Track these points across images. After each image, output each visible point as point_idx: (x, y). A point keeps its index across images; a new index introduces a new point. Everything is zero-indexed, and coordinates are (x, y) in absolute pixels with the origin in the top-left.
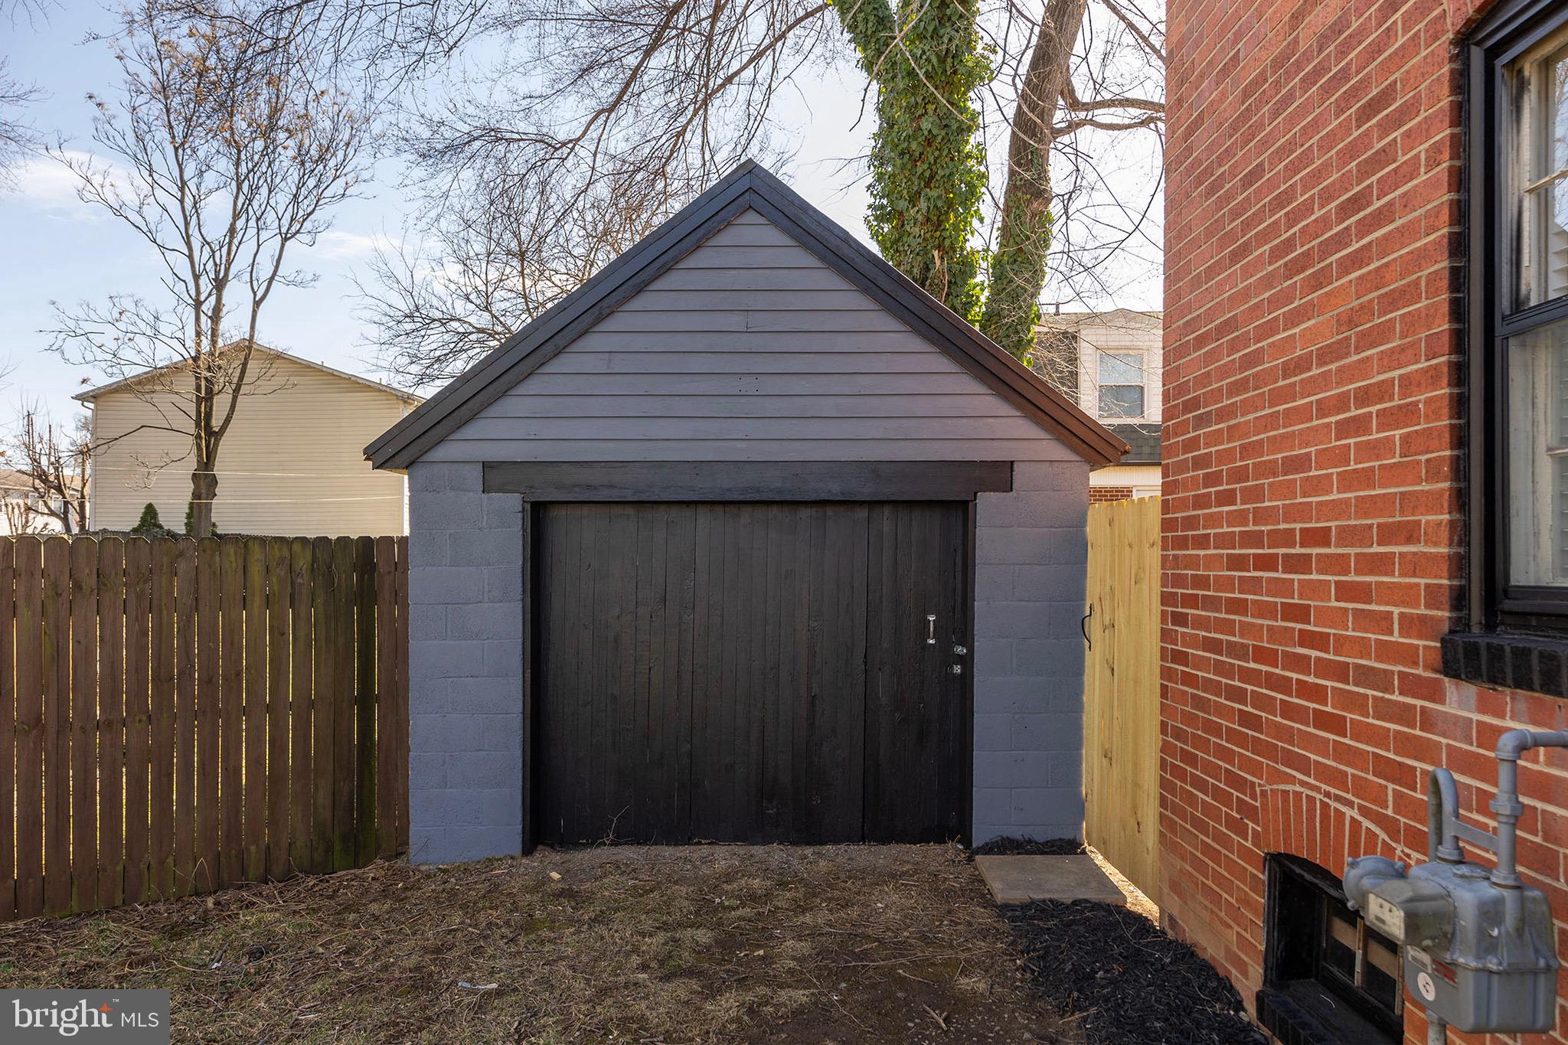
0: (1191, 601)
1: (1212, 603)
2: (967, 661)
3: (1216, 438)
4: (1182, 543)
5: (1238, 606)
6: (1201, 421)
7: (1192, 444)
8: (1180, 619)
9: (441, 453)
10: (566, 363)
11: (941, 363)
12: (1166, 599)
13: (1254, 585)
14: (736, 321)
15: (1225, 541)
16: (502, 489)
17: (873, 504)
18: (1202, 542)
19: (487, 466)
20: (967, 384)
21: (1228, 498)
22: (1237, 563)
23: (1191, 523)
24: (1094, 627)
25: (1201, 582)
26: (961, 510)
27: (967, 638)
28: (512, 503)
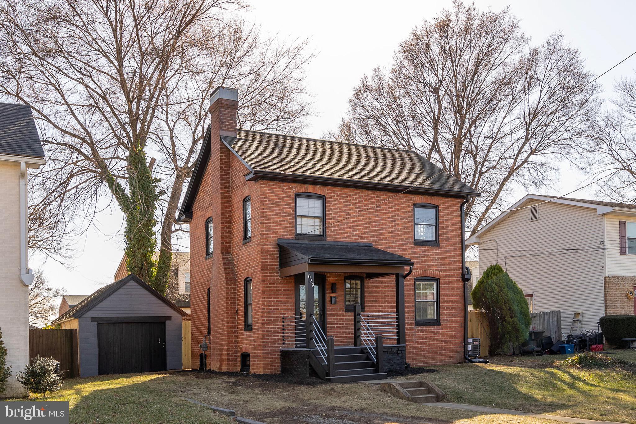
0: (193, 333)
1: (195, 332)
2: (165, 345)
3: (195, 315)
4: (193, 326)
5: (197, 332)
6: (194, 313)
7: (193, 316)
8: (193, 335)
9: (84, 316)
10: (104, 302)
11: (161, 302)
12: (191, 333)
13: (198, 330)
14: (130, 296)
15: (196, 326)
16: (94, 321)
17: (150, 323)
18: (194, 326)
19: (91, 318)
20: (165, 305)
21: (196, 322)
22: (197, 328)
23: (193, 324)
24: (183, 339)
25: (194, 330)
26: (164, 323)
27: (165, 341)
28: (96, 323)
